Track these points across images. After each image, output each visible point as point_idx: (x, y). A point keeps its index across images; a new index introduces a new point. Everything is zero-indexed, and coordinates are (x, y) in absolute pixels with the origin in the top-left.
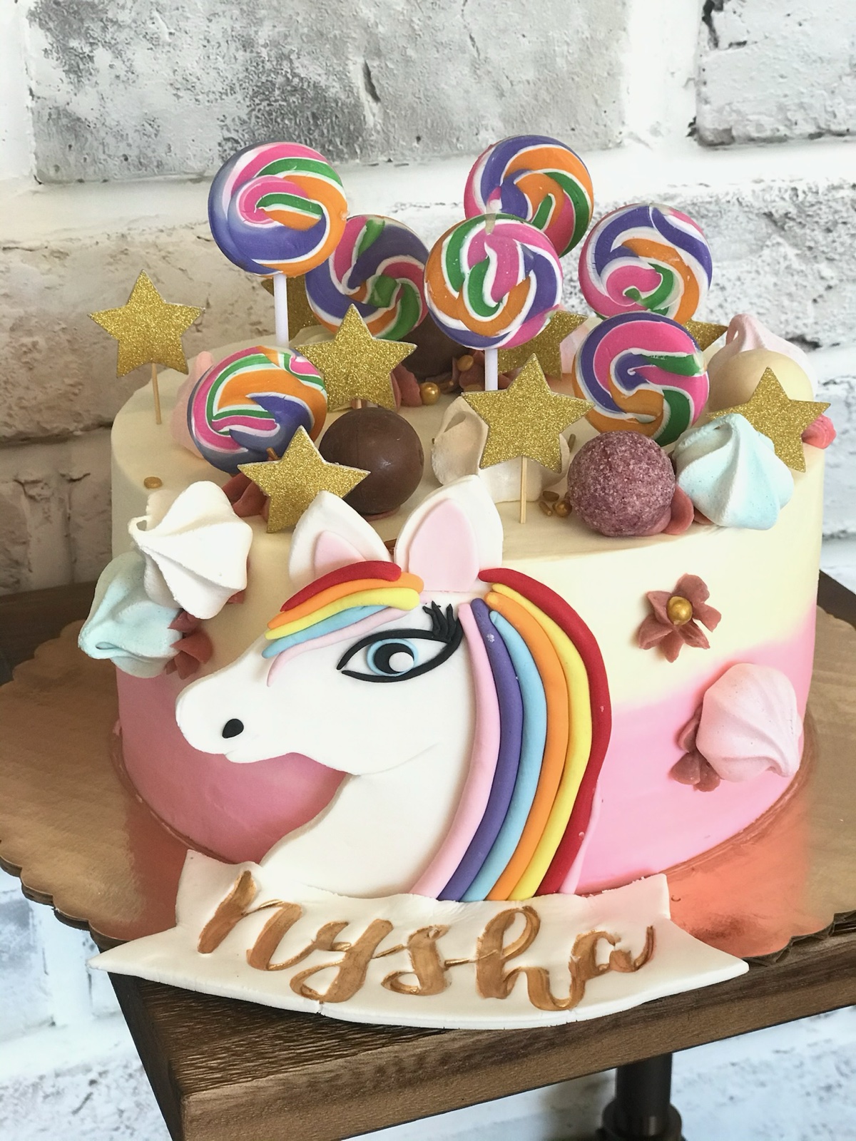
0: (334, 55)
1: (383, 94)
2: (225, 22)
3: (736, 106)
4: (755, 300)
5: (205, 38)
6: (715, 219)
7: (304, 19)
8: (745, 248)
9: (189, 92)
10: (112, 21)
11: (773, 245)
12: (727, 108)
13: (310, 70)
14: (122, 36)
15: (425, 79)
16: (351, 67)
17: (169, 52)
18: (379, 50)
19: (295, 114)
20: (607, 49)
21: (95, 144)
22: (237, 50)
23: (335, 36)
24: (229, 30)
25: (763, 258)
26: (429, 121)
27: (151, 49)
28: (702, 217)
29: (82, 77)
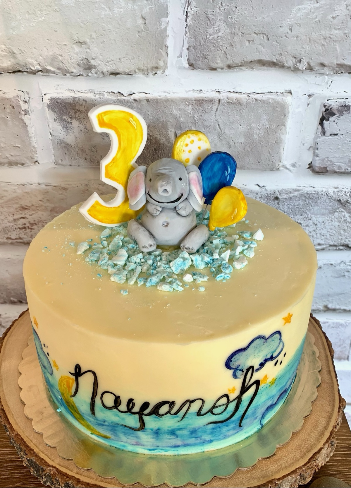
0: (163, 128)
3: (330, 159)
4: (330, 230)
6: (316, 200)
7: (151, 113)
8: (327, 211)
11: (340, 212)
12: (326, 159)
16: (170, 133)
18: (181, 127)
20: (276, 133)
21: (74, 153)
23: (163, 121)
25: (335, 216)
28: (310, 199)
29: (68, 129)
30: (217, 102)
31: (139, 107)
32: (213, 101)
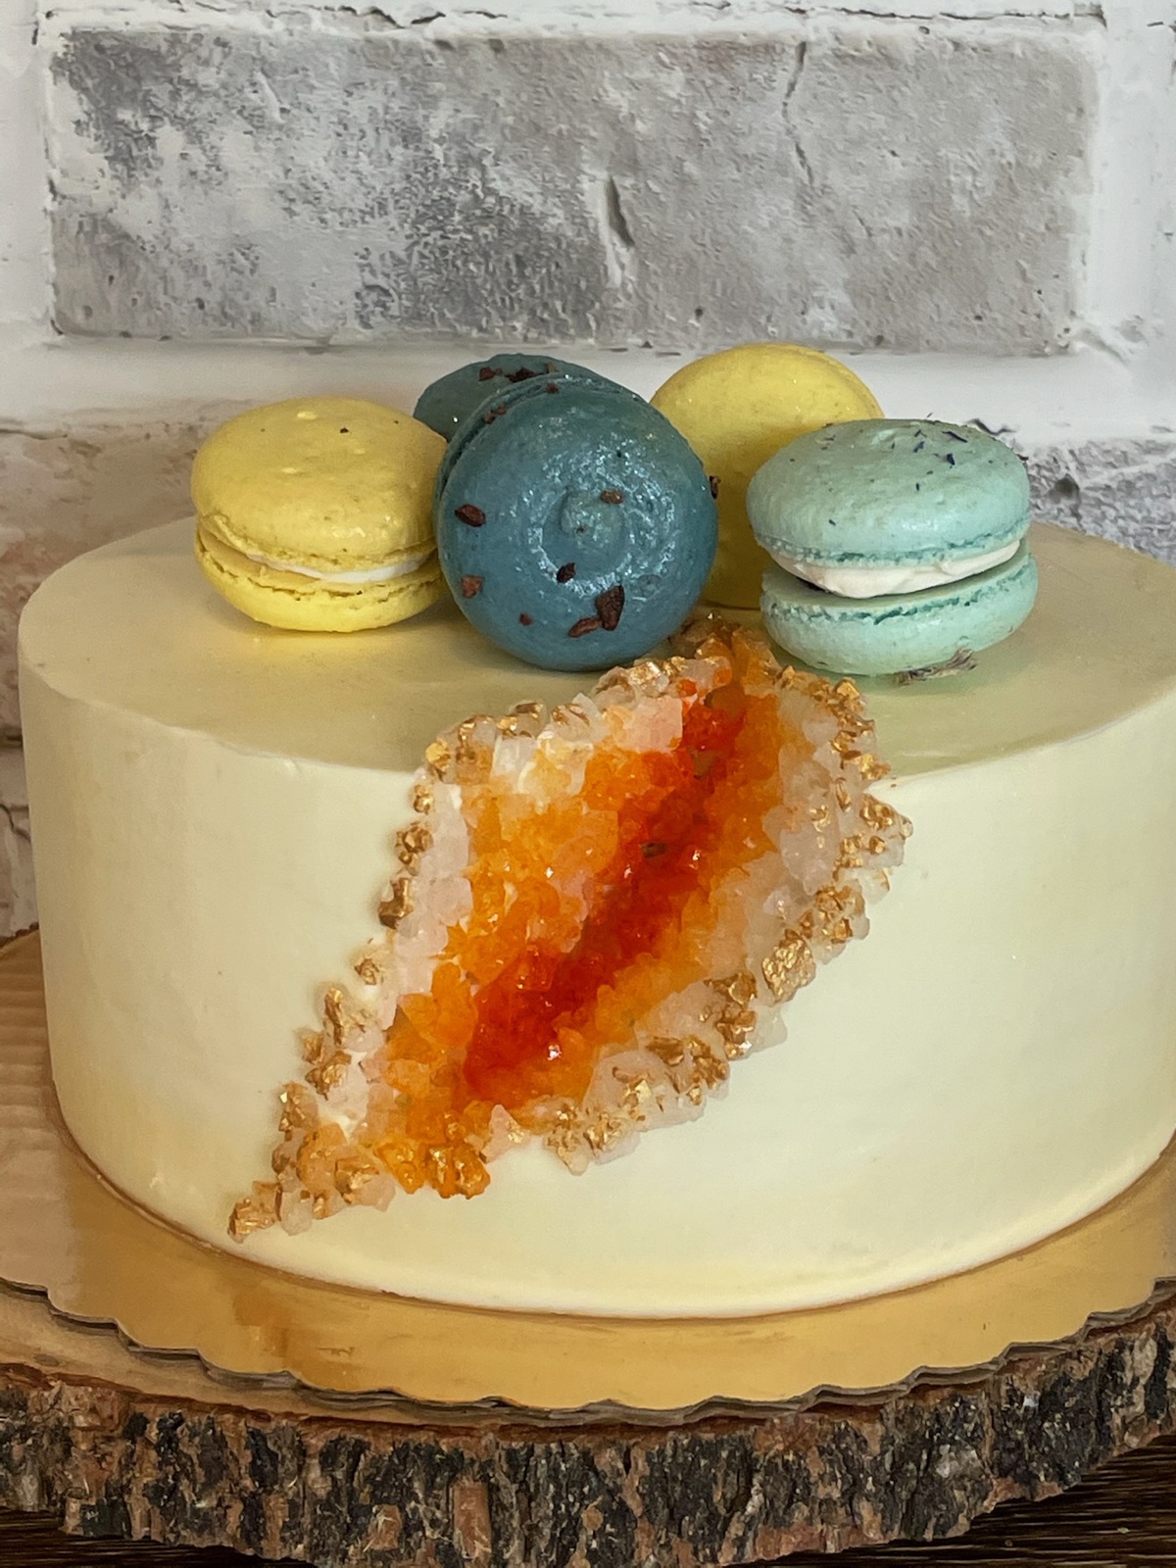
0: (557, 163)
1: (639, 233)
2: (375, 98)
5: (340, 123)
7: (509, 102)
9: (311, 207)
10: (187, 83)
13: (516, 185)
14: (204, 108)
15: (715, 214)
16: (586, 185)
17: (278, 139)
18: (636, 161)
19: (486, 255)
20: (1046, 185)
21: (152, 277)
22: (393, 143)
23: (560, 132)
24: (381, 111)
26: (719, 285)
27: (250, 133)
29: (134, 169)
30: (792, 52)
31: (459, 71)
32: (774, 48)
